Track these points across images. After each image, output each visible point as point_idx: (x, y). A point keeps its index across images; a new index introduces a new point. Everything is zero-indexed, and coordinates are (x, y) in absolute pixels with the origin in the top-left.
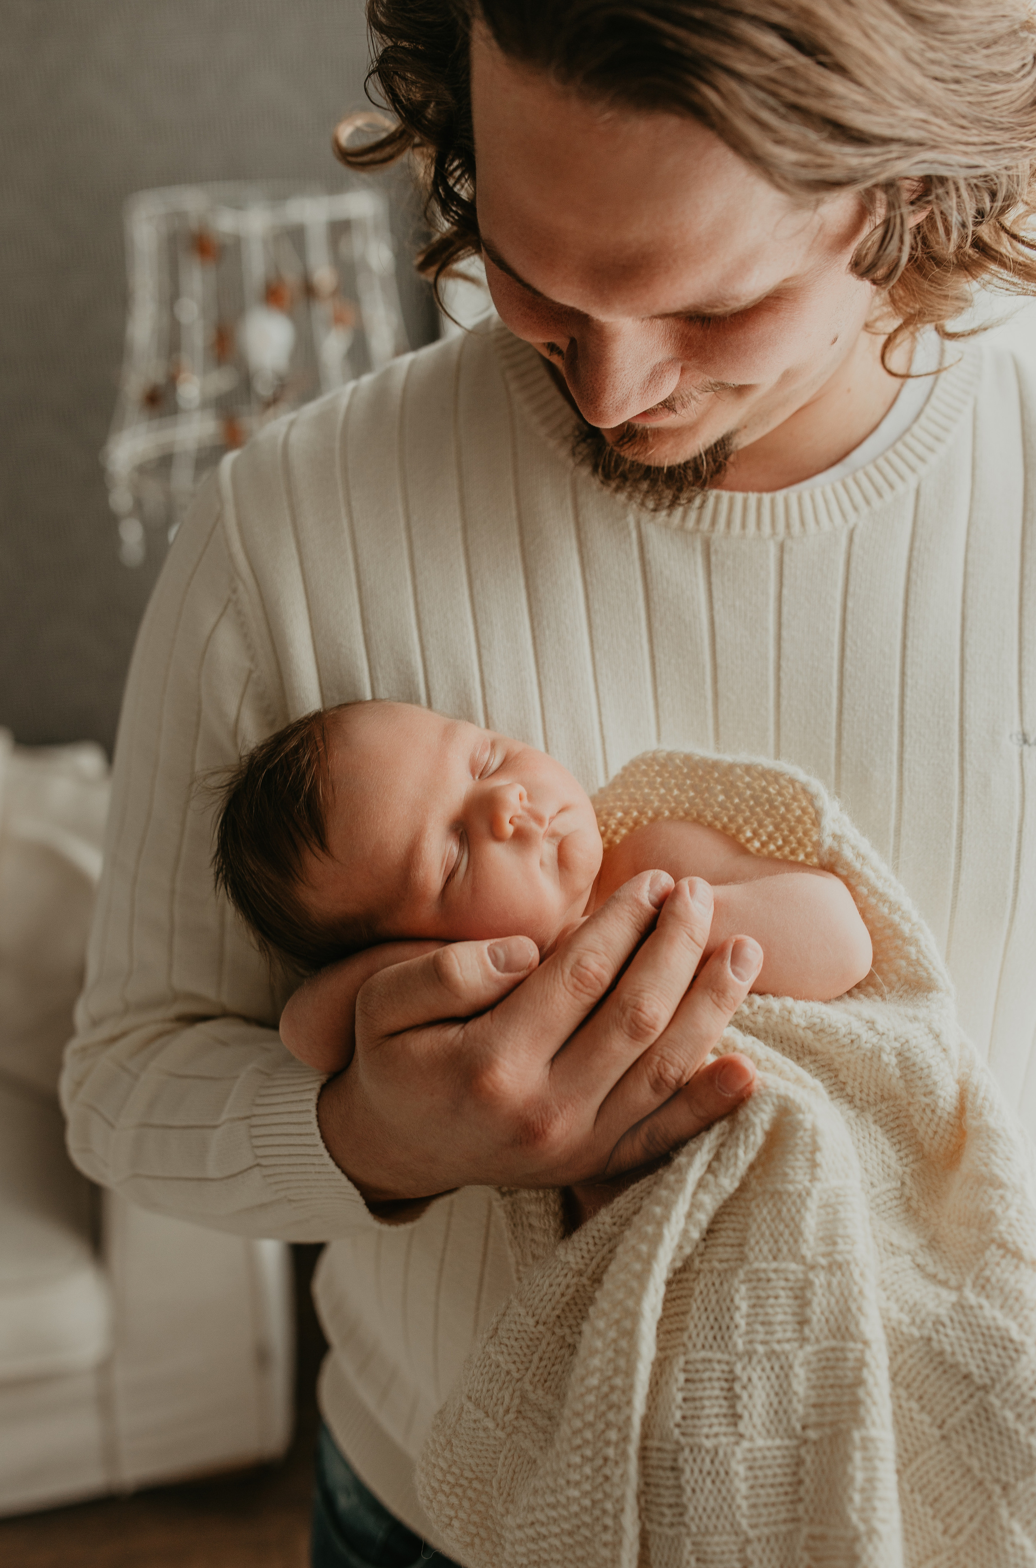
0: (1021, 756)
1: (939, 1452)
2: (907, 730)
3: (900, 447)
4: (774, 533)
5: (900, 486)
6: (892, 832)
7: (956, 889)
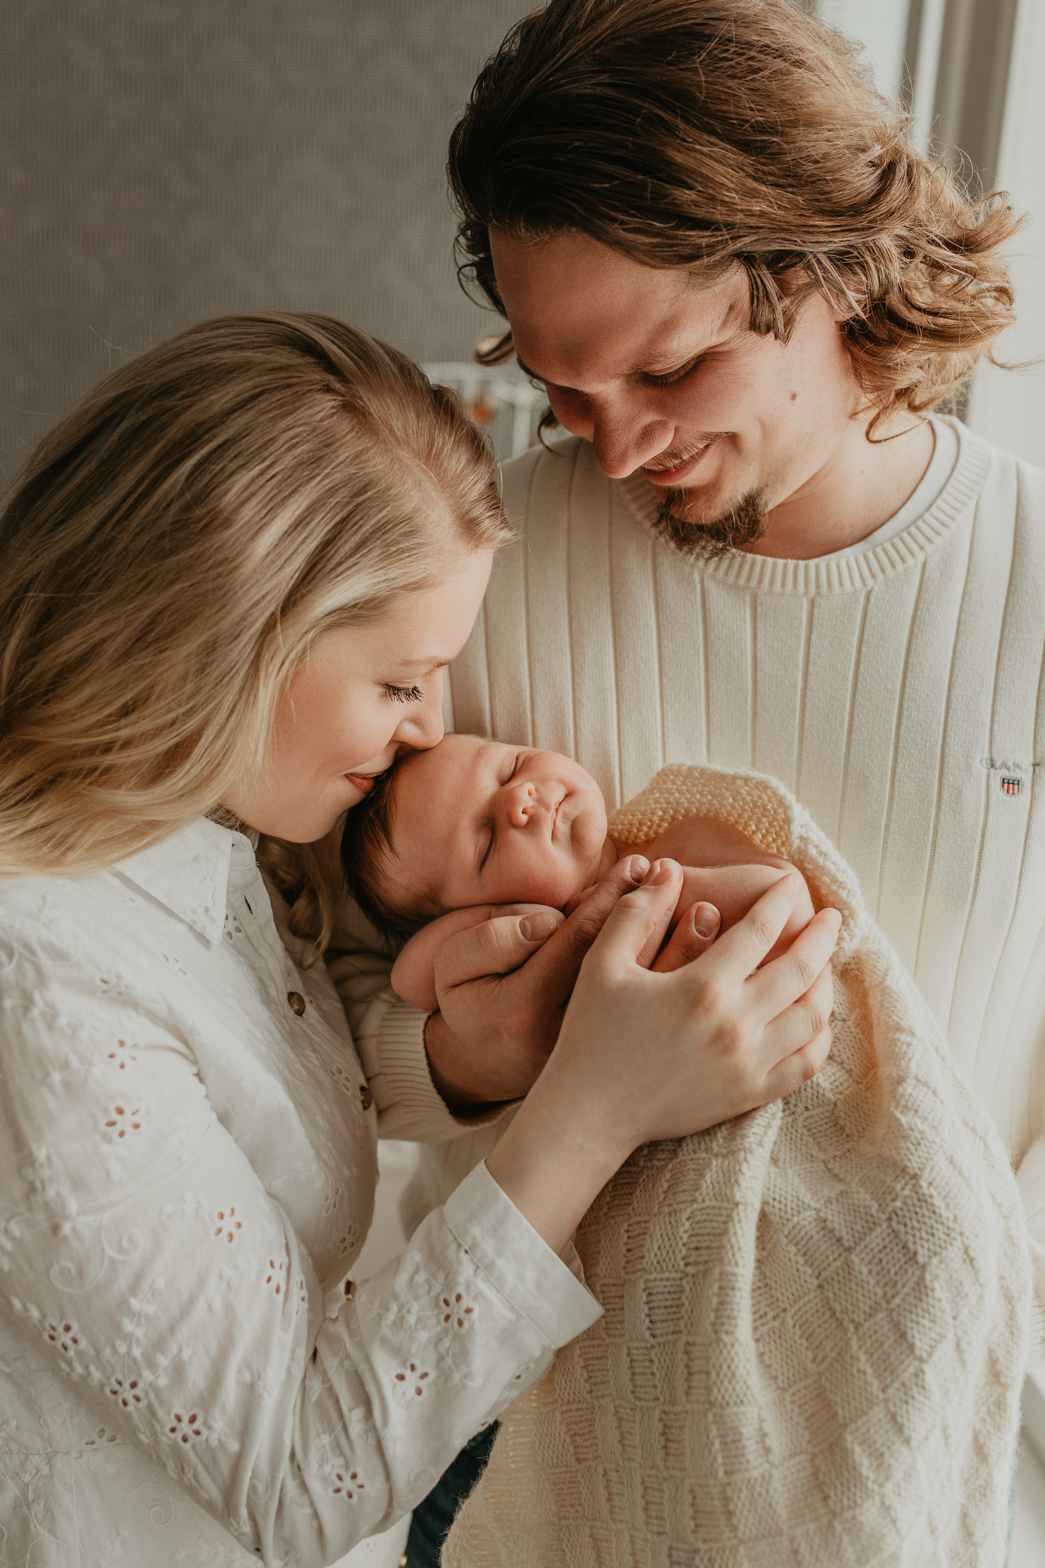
0: (988, 777)
1: (816, 1297)
2: (900, 750)
3: (913, 529)
4: (807, 592)
5: (910, 561)
6: (883, 828)
7: (929, 876)
